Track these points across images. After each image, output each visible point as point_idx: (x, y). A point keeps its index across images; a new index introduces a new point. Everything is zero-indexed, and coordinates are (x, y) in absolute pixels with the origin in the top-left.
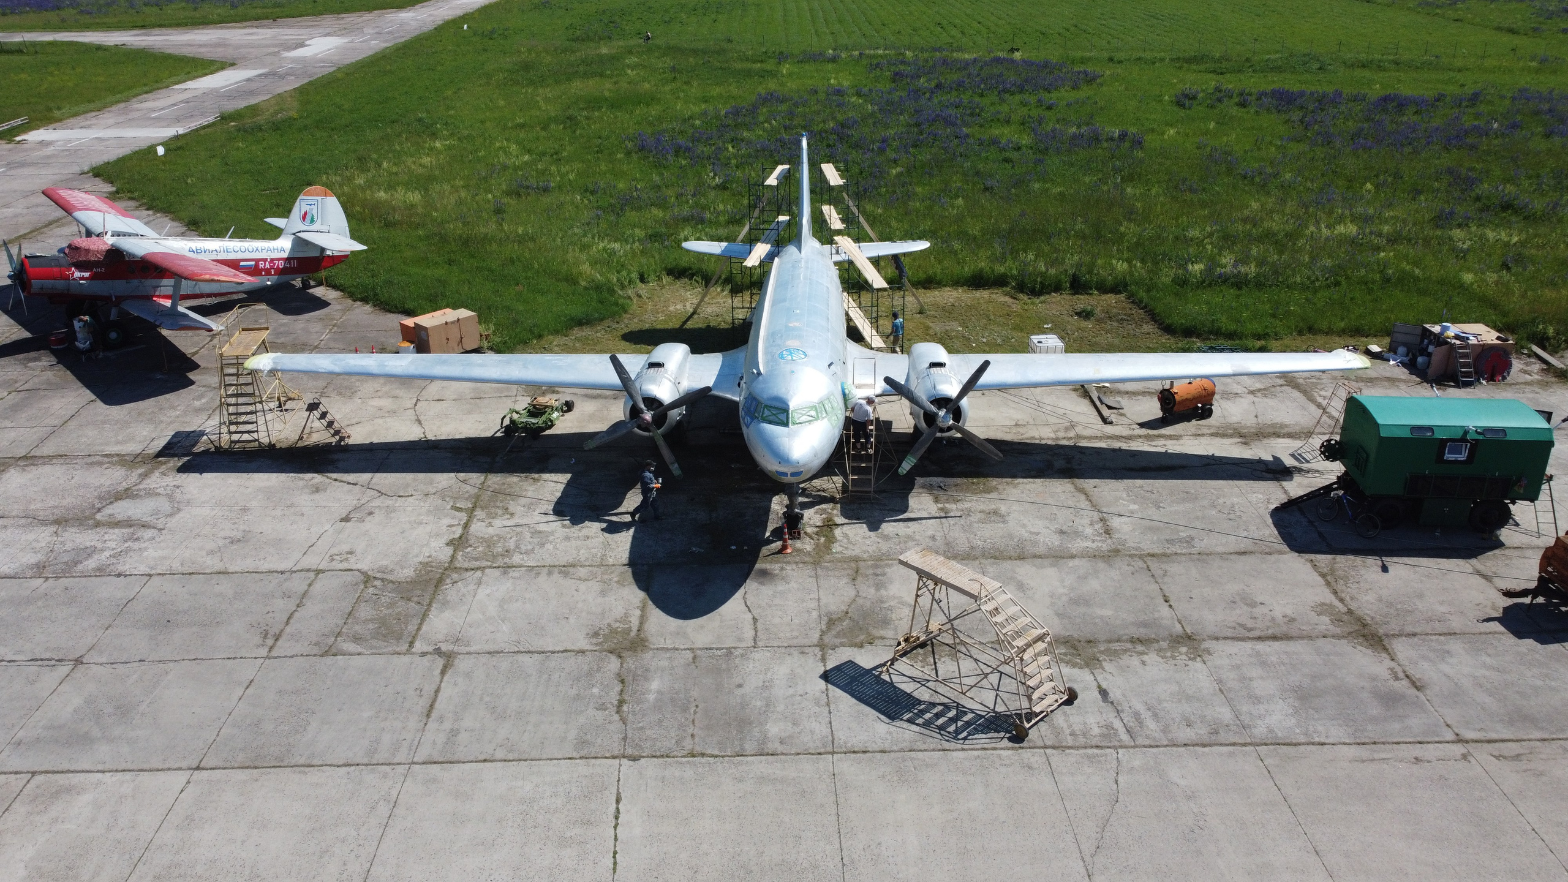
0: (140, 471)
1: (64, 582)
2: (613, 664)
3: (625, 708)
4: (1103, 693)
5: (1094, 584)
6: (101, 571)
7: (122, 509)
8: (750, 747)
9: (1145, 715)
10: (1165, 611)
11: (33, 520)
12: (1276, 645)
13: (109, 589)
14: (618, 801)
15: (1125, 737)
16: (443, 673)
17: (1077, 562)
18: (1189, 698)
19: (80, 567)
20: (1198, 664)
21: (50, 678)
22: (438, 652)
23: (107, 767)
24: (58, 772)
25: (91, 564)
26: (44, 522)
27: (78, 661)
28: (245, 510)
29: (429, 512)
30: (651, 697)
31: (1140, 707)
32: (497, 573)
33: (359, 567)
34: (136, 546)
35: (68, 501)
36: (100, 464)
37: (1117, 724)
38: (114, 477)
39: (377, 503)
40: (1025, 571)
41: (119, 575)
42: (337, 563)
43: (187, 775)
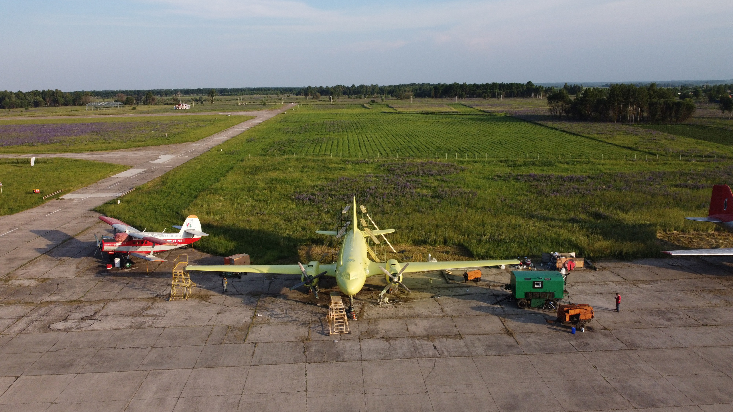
0: (151, 302)
1: (140, 330)
2: (302, 344)
3: (306, 353)
4: (435, 347)
5: (437, 324)
6: (150, 327)
7: (149, 312)
8: (339, 360)
9: (445, 351)
10: (455, 329)
11: (123, 315)
12: (484, 336)
13: (153, 331)
14: (306, 371)
15: (438, 355)
16: (255, 346)
17: (433, 318)
18: (457, 348)
19: (143, 326)
20: (462, 340)
21: (146, 351)
22: (253, 342)
23: (169, 368)
24: (156, 370)
25: (146, 325)
26: (127, 316)
27: (152, 347)
28: (187, 311)
29: (243, 311)
30: (313, 351)
31: (443, 349)
32: (266, 325)
33: (226, 324)
34: (158, 321)
35: (132, 310)
36: (137, 301)
37: (437, 353)
38: (143, 304)
39: (227, 309)
40: (418, 321)
41: (156, 328)
42: (219, 323)
43: (192, 369)
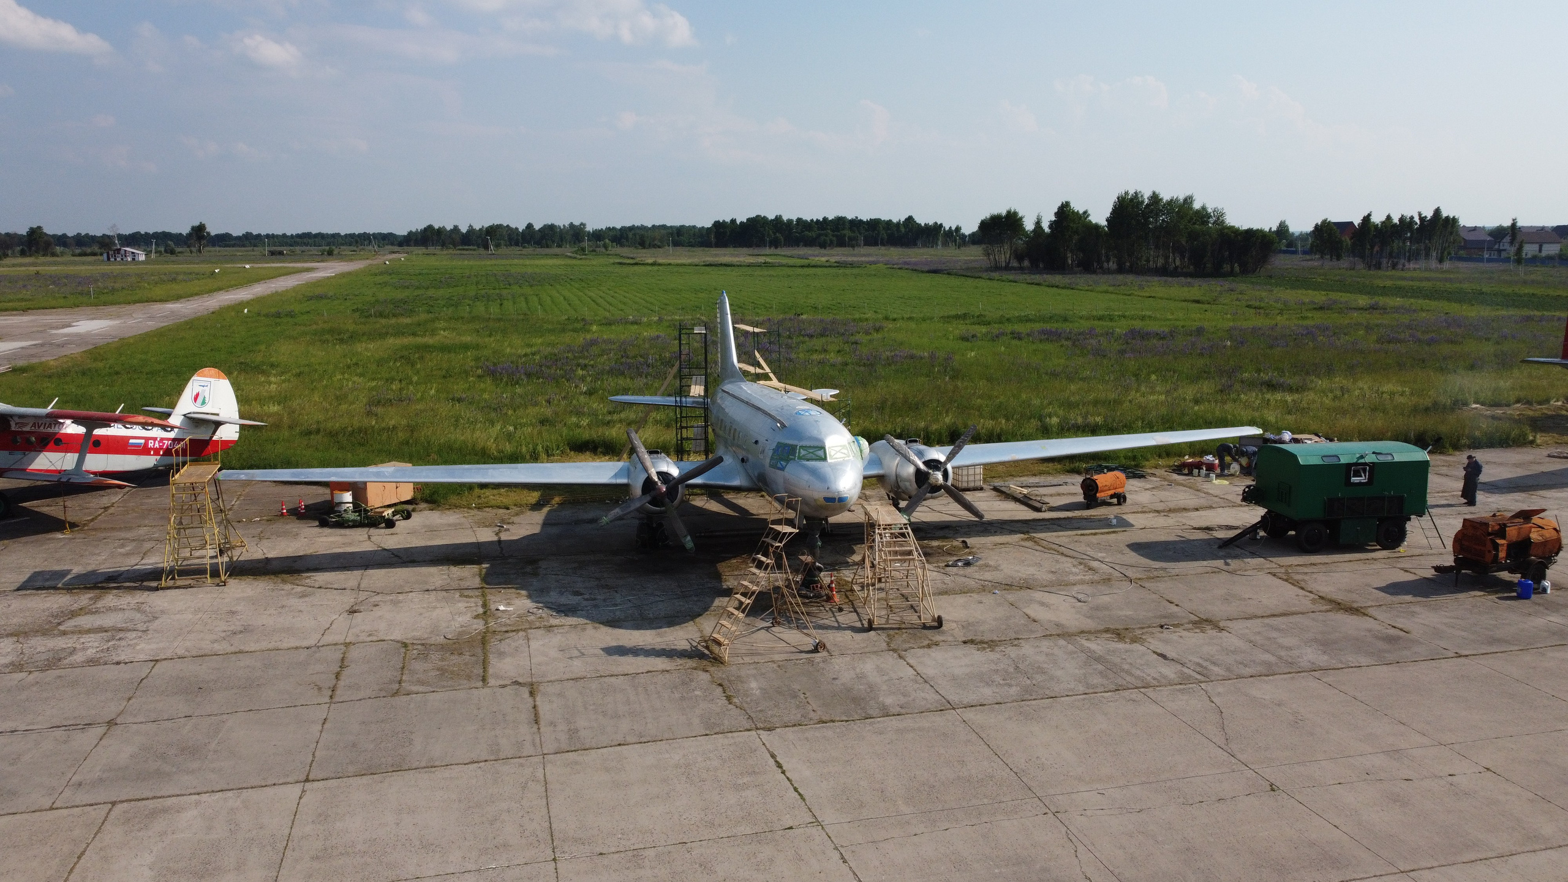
0: (89, 594)
1: (53, 673)
2: (703, 676)
3: (736, 701)
4: (1162, 655)
5: (1107, 598)
6: (92, 662)
7: (85, 621)
8: (872, 713)
9: (1206, 664)
10: (1175, 609)
12: (1280, 619)
13: (109, 673)
14: (773, 756)
15: (1199, 677)
16: (532, 694)
17: (1078, 587)
18: (1234, 652)
19: (65, 662)
20: (1226, 634)
21: (85, 740)
22: (516, 683)
23: (198, 790)
24: (143, 799)
25: (79, 657)
27: (111, 723)
28: (233, 613)
30: (756, 692)
31: (1197, 660)
32: (540, 632)
33: (391, 638)
34: (123, 643)
35: (15, 621)
37: (1188, 672)
39: (378, 598)
40: (1039, 595)
41: (118, 663)
42: (363, 637)
43: (299, 786)
